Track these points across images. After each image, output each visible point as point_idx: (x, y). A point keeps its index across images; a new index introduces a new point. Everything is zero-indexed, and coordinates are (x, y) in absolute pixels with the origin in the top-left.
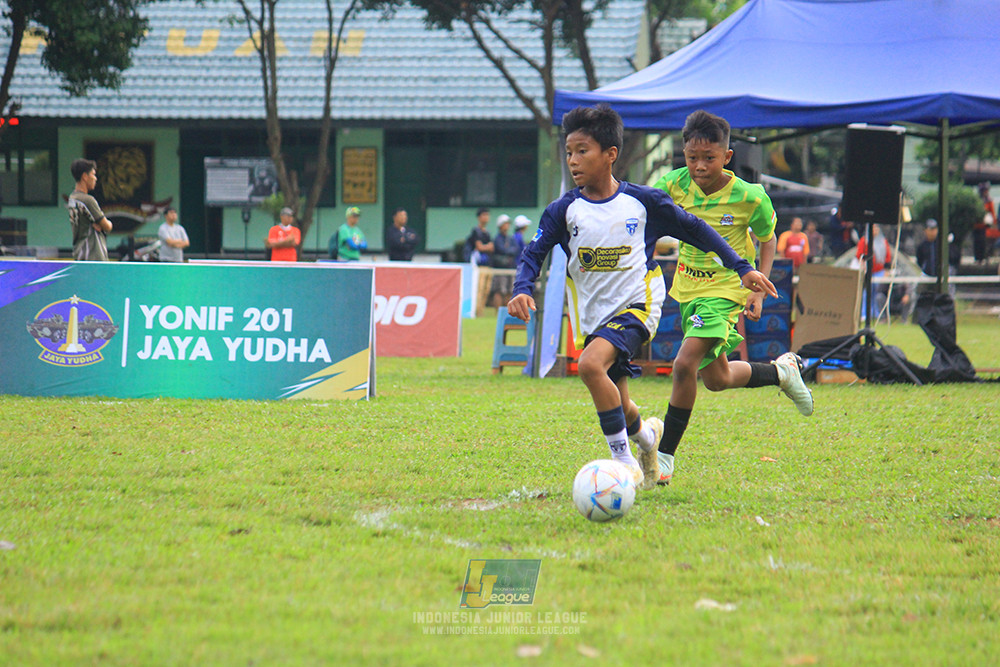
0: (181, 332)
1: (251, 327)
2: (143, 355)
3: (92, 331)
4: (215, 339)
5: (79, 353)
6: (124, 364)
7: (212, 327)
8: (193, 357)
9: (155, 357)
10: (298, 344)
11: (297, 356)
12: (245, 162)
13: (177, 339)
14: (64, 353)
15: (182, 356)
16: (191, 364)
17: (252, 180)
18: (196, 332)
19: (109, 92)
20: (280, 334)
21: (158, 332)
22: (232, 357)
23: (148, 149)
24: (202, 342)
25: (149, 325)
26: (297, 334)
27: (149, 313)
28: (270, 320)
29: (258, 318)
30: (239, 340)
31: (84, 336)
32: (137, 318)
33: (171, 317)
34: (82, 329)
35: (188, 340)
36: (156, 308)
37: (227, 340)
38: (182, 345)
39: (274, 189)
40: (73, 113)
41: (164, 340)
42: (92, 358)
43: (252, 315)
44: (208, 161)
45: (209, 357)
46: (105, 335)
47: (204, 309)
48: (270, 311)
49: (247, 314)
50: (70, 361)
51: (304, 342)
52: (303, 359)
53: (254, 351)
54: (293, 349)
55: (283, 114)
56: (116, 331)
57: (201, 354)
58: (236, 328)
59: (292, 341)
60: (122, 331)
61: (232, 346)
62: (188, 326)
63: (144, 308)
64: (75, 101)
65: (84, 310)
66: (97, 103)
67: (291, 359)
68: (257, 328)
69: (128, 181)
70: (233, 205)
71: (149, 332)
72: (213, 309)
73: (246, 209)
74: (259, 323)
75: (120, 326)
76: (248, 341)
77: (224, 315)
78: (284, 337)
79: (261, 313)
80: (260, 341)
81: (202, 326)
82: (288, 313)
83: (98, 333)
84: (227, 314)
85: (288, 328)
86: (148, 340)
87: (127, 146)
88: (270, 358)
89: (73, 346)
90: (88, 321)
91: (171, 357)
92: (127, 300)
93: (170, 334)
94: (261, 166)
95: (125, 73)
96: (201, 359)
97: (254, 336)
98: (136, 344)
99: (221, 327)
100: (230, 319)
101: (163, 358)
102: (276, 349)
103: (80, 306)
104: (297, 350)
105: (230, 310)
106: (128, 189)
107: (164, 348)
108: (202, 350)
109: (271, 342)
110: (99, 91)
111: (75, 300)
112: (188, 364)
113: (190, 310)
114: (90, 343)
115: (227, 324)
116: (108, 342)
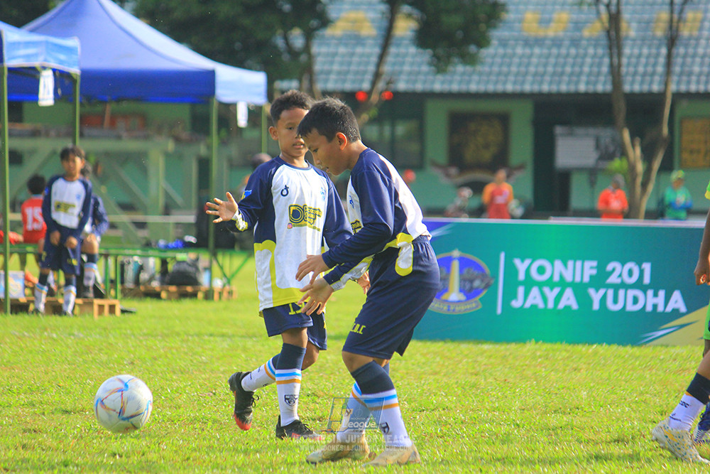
0: (550, 283)
1: (613, 279)
2: (516, 304)
3: (471, 281)
4: (581, 290)
5: (459, 302)
6: (499, 311)
7: (578, 279)
8: (561, 306)
9: (528, 305)
10: (656, 295)
11: (655, 306)
12: (592, 131)
13: (546, 290)
14: (446, 301)
15: (551, 305)
16: (559, 312)
17: (598, 147)
18: (563, 284)
19: (469, 68)
20: (639, 285)
21: (529, 283)
22: (596, 306)
23: (504, 119)
24: (569, 293)
25: (521, 276)
26: (655, 286)
27: (521, 266)
28: (630, 273)
29: (620, 271)
30: (602, 292)
31: (464, 286)
32: (511, 271)
33: (541, 270)
34: (463, 280)
35: (557, 290)
36: (527, 262)
37: (592, 291)
38: (551, 295)
39: (618, 154)
40: (438, 87)
41: (535, 291)
42: (473, 305)
43: (614, 270)
44: (559, 130)
45: (575, 306)
46: (483, 285)
47: (570, 263)
48: (630, 265)
49: (610, 267)
50: (452, 308)
51: (662, 293)
52: (660, 309)
53: (615, 301)
54: (651, 301)
55: (627, 88)
56: (492, 282)
57: (569, 303)
58: (599, 280)
59: (650, 293)
60: (497, 282)
61: (596, 296)
62: (556, 278)
63: (517, 262)
64: (440, 77)
65: (464, 263)
66: (459, 78)
67: (649, 308)
68: (619, 281)
69: (487, 146)
70: (580, 170)
71: (521, 283)
72: (579, 264)
73: (593, 174)
74: (620, 276)
75: (495, 277)
76: (610, 293)
77: (589, 269)
78: (644, 289)
79: (623, 265)
80: (621, 292)
81: (569, 278)
82: (647, 267)
83: (477, 283)
84: (592, 268)
85: (647, 280)
86: (521, 290)
87: (486, 117)
88: (631, 307)
89: (454, 295)
90: (468, 273)
91: (541, 305)
92: (502, 256)
93: (540, 285)
94: (606, 134)
95: (485, 52)
96: (568, 308)
97: (616, 288)
98: (510, 294)
99: (586, 279)
100: (594, 272)
101: (534, 307)
102: (636, 300)
103: (461, 260)
104: (655, 301)
105: (594, 264)
106: (487, 156)
107: (535, 298)
108: (569, 299)
109: (631, 293)
110: (460, 68)
111: (456, 253)
112: (556, 312)
113: (558, 264)
114: (470, 293)
115: (591, 277)
116: (484, 292)
